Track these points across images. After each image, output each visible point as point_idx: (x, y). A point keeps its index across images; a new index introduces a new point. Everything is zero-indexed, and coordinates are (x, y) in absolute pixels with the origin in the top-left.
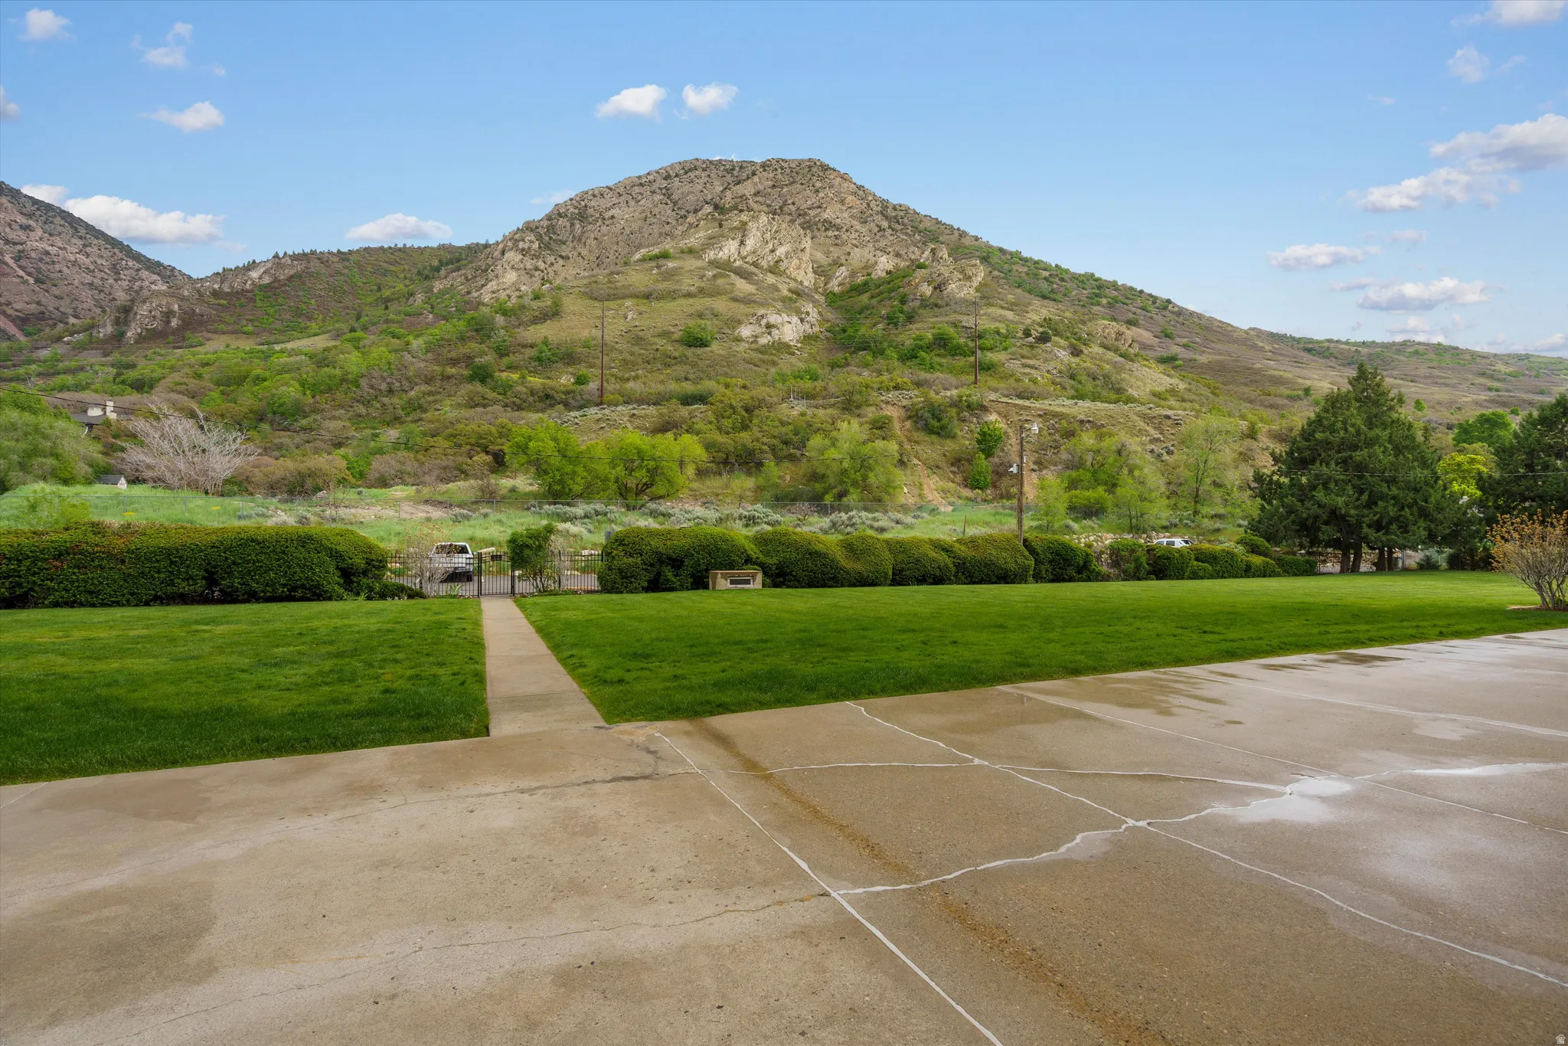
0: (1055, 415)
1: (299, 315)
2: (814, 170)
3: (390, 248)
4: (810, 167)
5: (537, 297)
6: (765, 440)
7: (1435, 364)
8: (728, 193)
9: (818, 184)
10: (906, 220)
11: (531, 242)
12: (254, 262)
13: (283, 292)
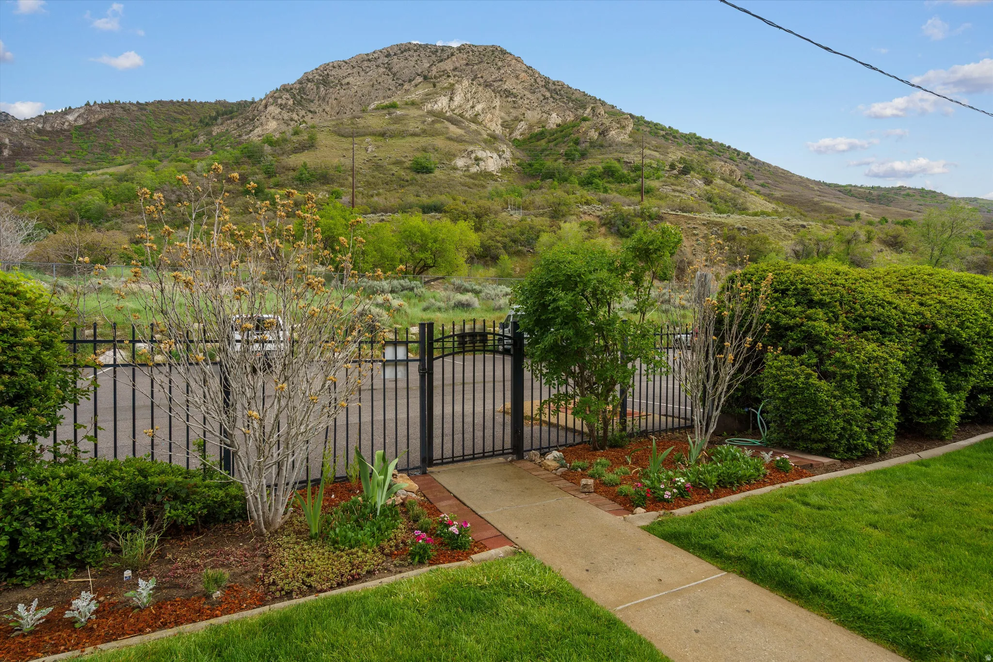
0: (716, 224)
1: (108, 150)
2: (496, 53)
3: (178, 102)
4: (493, 51)
5: (296, 133)
6: (498, 238)
7: (922, 202)
8: (434, 68)
9: (500, 64)
10: (562, 92)
11: (287, 99)
12: (70, 108)
13: (94, 132)
